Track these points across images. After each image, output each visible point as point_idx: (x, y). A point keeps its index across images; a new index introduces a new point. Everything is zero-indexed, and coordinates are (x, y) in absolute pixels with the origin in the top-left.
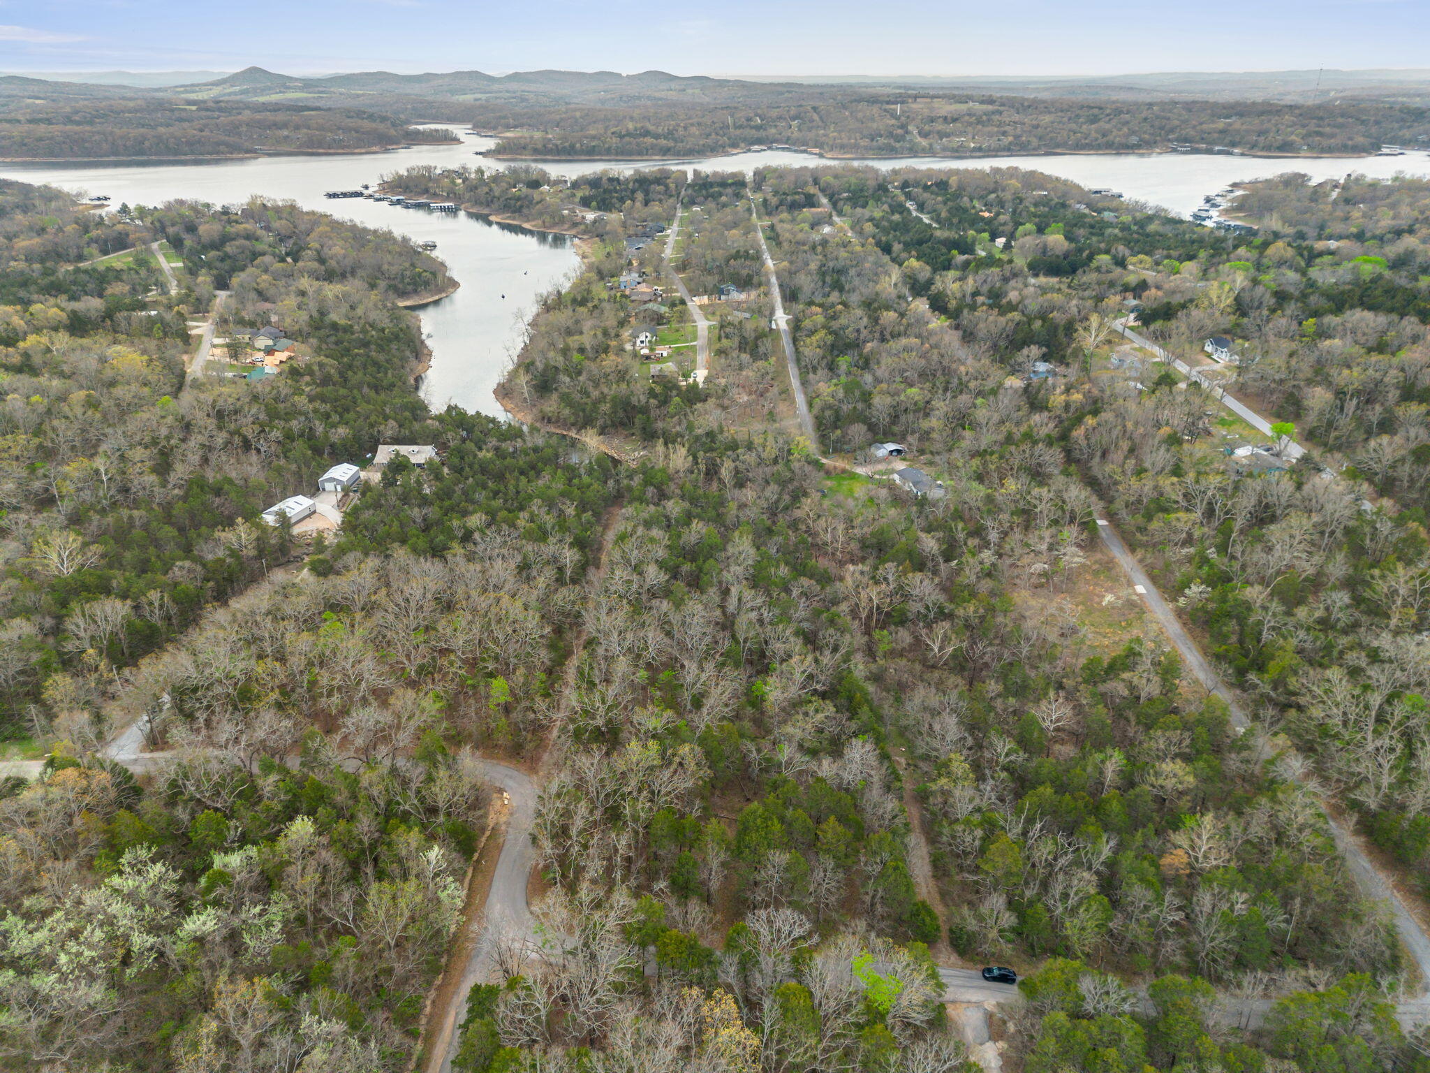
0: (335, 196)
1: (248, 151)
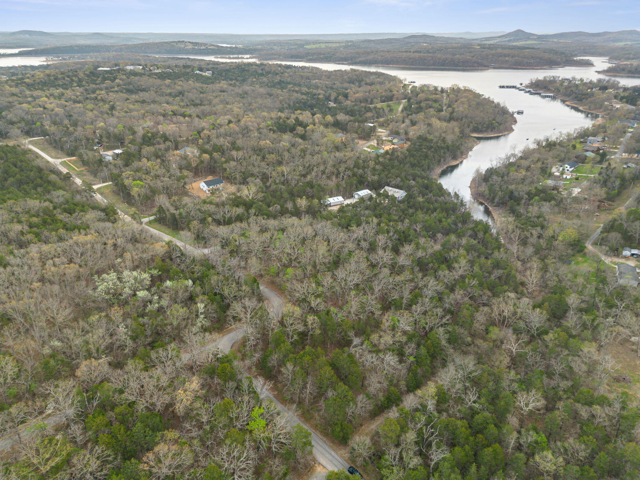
0: (503, 87)
1: (485, 66)
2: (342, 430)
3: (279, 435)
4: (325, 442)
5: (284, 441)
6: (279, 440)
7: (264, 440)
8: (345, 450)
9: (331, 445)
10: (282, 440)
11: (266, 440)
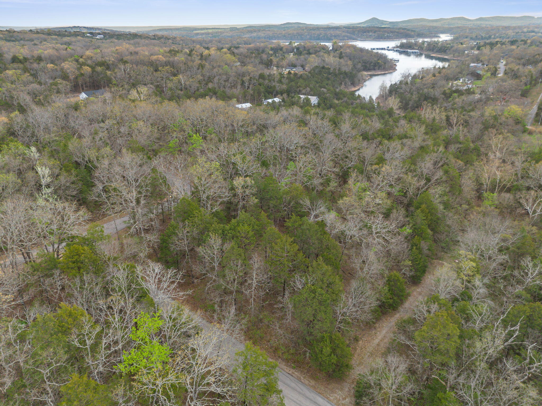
0: (374, 49)
2: (334, 351)
3: (203, 377)
4: (299, 379)
5: (219, 390)
6: (206, 389)
7: (165, 393)
8: (342, 390)
9: (313, 383)
10: (213, 388)
11: (171, 394)
